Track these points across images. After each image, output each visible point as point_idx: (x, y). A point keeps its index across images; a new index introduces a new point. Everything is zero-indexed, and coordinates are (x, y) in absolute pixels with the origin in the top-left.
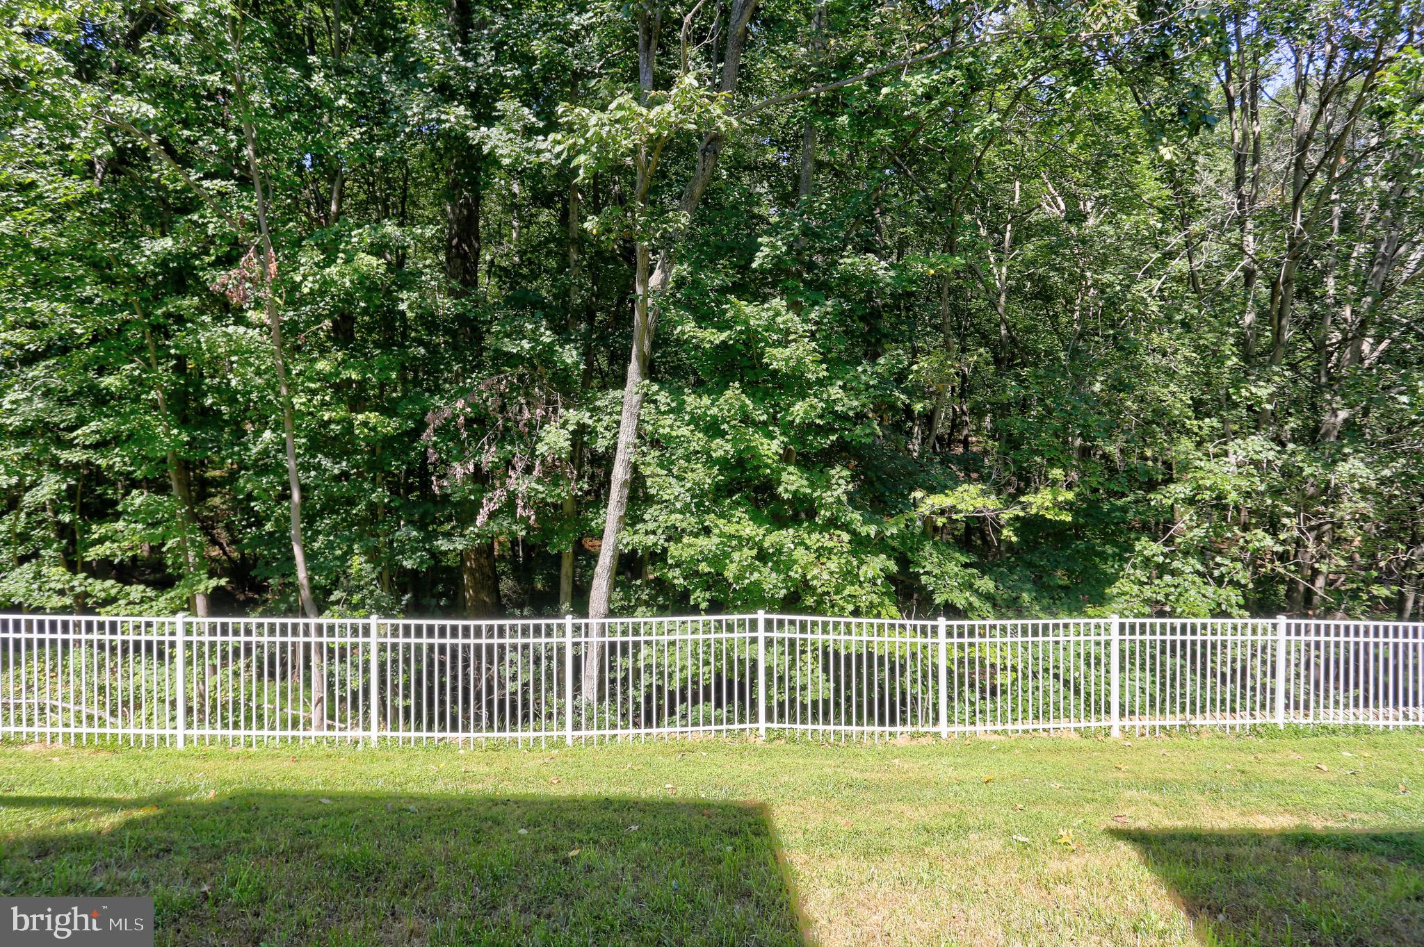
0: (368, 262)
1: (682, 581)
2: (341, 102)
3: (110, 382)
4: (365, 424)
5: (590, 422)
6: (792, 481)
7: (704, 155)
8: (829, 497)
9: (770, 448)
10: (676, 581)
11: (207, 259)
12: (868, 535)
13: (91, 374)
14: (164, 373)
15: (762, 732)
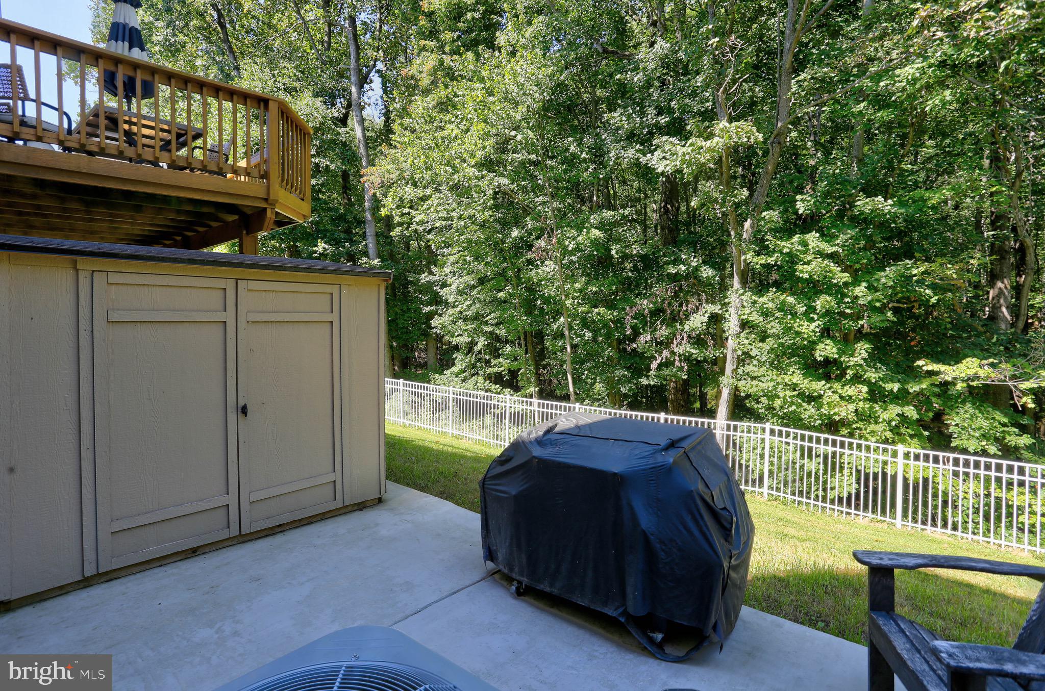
0: (596, 233)
1: (763, 410)
2: (583, 156)
3: (501, 295)
4: (599, 314)
5: (720, 312)
6: (827, 349)
7: (772, 146)
8: (852, 361)
9: (809, 328)
10: (760, 411)
11: (532, 237)
12: (892, 390)
13: (495, 292)
14: (521, 289)
15: (765, 495)
